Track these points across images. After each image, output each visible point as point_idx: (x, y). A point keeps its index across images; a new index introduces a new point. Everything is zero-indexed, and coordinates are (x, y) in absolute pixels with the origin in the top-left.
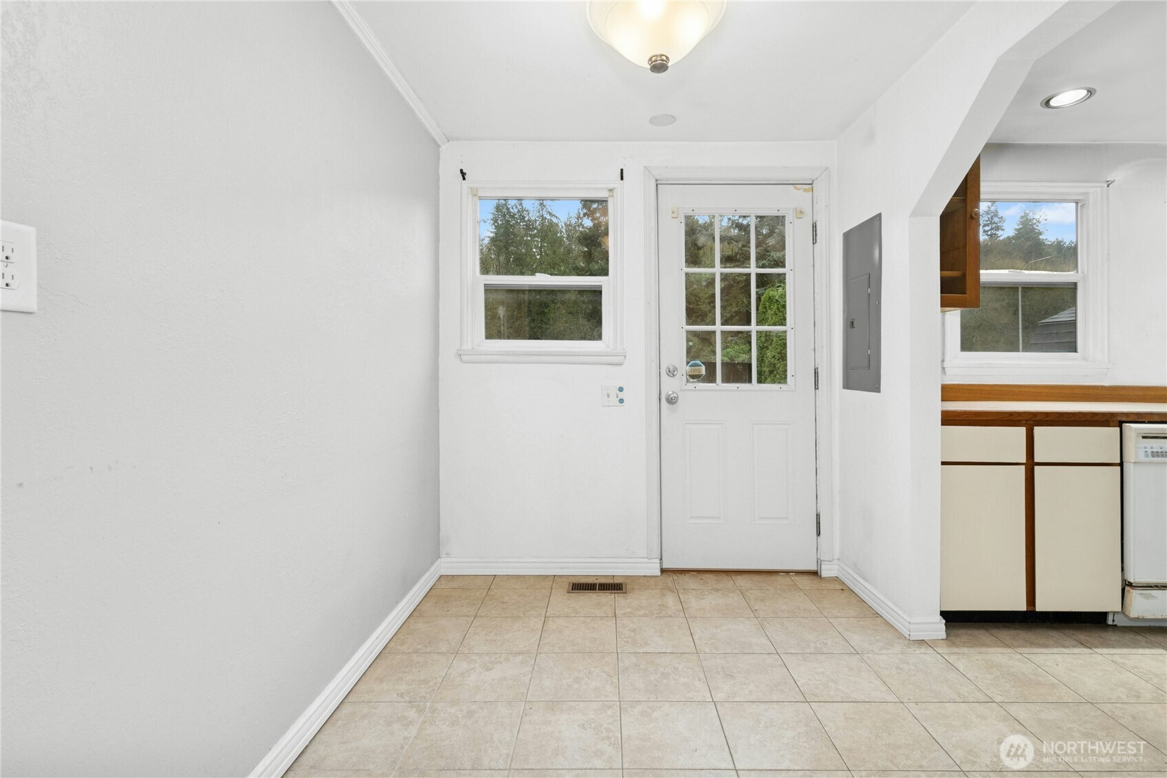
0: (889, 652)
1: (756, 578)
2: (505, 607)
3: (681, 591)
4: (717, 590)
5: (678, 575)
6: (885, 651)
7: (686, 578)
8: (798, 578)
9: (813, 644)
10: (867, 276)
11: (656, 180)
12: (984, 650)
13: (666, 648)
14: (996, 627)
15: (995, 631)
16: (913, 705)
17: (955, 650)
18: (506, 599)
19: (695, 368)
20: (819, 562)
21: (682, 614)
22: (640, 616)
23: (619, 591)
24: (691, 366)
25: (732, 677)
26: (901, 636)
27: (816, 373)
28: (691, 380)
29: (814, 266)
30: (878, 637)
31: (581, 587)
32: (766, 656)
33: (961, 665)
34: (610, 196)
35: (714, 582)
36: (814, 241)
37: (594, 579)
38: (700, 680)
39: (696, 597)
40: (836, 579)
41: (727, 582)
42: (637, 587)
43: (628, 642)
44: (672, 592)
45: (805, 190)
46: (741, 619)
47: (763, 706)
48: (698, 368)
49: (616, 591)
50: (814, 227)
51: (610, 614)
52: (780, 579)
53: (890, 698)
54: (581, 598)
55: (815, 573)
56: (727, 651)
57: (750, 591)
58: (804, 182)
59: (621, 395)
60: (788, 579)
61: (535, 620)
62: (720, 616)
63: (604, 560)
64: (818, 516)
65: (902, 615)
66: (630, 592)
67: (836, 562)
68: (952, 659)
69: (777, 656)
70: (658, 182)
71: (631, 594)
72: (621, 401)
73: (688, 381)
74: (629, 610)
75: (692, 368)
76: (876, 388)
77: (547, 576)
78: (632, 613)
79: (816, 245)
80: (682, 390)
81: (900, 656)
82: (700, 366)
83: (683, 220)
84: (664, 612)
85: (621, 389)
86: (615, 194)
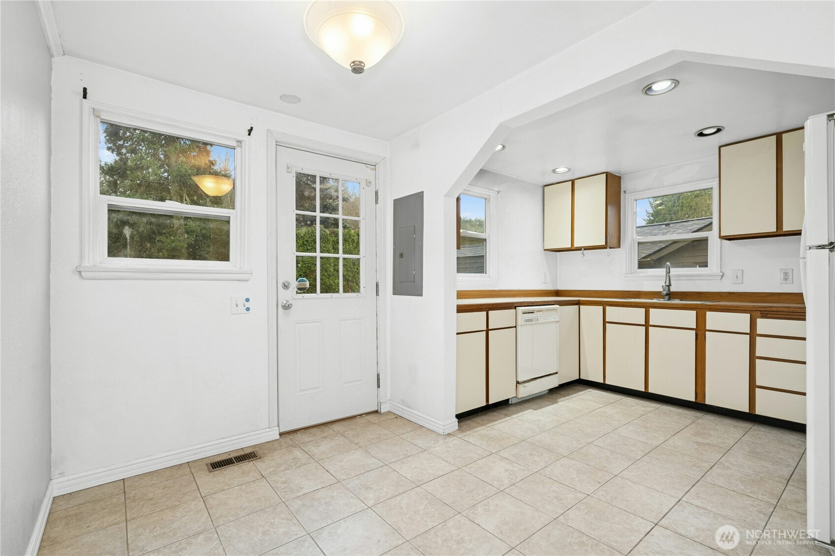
0: (439, 444)
1: (344, 423)
2: (154, 502)
3: (301, 445)
4: (325, 438)
5: (292, 435)
6: (436, 445)
7: (299, 436)
8: (368, 417)
9: (401, 453)
10: (414, 227)
11: (276, 142)
12: (475, 430)
13: (317, 486)
14: (474, 417)
15: (474, 419)
16: (464, 468)
17: (465, 434)
18: (151, 495)
19: (302, 283)
20: (379, 404)
21: (312, 460)
22: (283, 471)
23: (254, 459)
24: (299, 281)
25: (371, 488)
26: (439, 434)
27: (377, 286)
28: (299, 292)
29: (376, 218)
30: (429, 439)
31: (218, 465)
32: (380, 468)
33: (471, 440)
34: (238, 146)
35: (320, 433)
36: (377, 202)
37: (227, 455)
38: (352, 498)
39: (315, 446)
40: (389, 412)
41: (328, 431)
42: (267, 452)
43: (286, 492)
44: (296, 447)
45: (372, 169)
46: (353, 451)
47: (398, 498)
48: (304, 283)
49: (252, 459)
50: (376, 193)
51: (259, 477)
52: (359, 420)
53: (454, 468)
54: (225, 473)
55: (376, 412)
56: (357, 474)
57: (346, 433)
58: (371, 164)
59: (248, 305)
60: (363, 419)
61: (194, 503)
62: (338, 453)
63: (233, 438)
64: (378, 375)
65: (438, 422)
66: (264, 457)
67: (388, 402)
68: (466, 438)
69: (387, 467)
70: (278, 144)
71: (265, 458)
72: (248, 309)
73: (297, 293)
74: (272, 469)
75: (300, 283)
76: (419, 293)
77: (181, 465)
78: (276, 471)
79: (377, 205)
80: (294, 299)
81: (444, 445)
82: (306, 281)
83: (295, 175)
84: (299, 463)
85: (247, 300)
86: (243, 145)
